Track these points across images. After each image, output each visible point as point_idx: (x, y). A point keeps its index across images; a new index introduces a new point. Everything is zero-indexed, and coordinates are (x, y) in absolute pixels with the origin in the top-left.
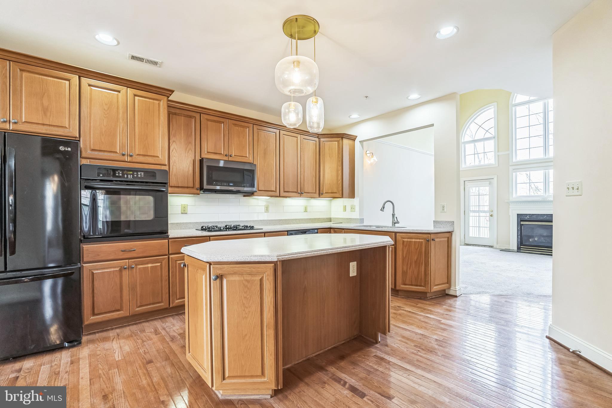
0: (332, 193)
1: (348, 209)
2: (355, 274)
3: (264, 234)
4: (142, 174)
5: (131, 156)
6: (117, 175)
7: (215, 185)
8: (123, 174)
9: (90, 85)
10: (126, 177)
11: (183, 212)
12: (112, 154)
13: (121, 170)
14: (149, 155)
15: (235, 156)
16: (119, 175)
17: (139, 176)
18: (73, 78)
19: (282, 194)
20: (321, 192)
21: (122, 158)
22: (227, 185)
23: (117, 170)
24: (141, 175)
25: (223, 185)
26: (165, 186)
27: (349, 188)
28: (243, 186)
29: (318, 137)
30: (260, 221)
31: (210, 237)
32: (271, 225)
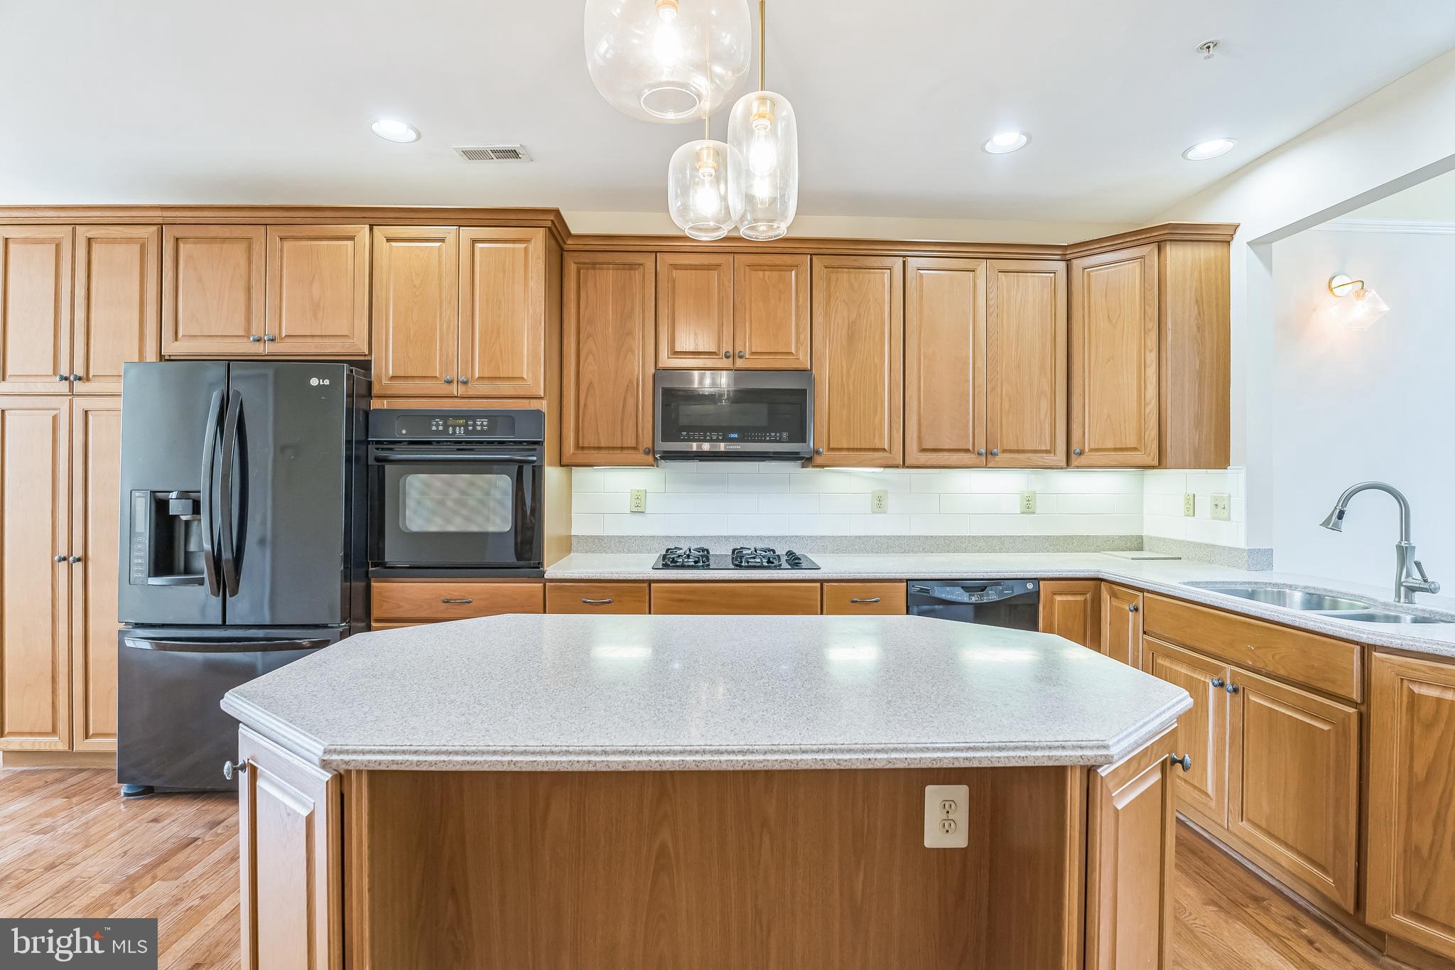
0: (1116, 450)
1: (1204, 506)
2: (959, 839)
3: (818, 585)
4: (485, 423)
5: (465, 383)
6: (434, 428)
7: (684, 440)
8: (446, 426)
9: (388, 240)
10: (451, 432)
11: (635, 509)
12: (429, 383)
13: (441, 417)
14: (504, 378)
15: (753, 353)
16: (438, 428)
17: (479, 428)
18: (359, 232)
19: (914, 455)
20: (1075, 447)
21: (446, 389)
22: (720, 438)
23: (434, 417)
24: (482, 425)
25: (708, 438)
26: (535, 449)
27: (1196, 430)
28: (768, 438)
29: (1064, 258)
30: (856, 537)
31: (650, 582)
32: (893, 552)
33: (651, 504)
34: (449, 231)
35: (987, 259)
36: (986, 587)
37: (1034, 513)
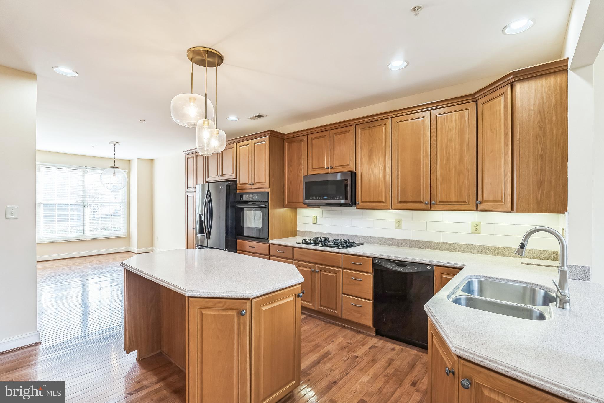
3: (341, 255)
5: (253, 185)
9: (239, 146)
11: (314, 223)
12: (247, 185)
15: (336, 166)
18: (234, 145)
19: (396, 205)
22: (321, 198)
25: (318, 199)
26: (267, 204)
27: (539, 190)
28: (335, 198)
29: (474, 100)
30: (388, 238)
31: (293, 247)
32: (404, 246)
33: (319, 221)
34: (249, 142)
35: (430, 110)
36: (407, 265)
37: (479, 233)
